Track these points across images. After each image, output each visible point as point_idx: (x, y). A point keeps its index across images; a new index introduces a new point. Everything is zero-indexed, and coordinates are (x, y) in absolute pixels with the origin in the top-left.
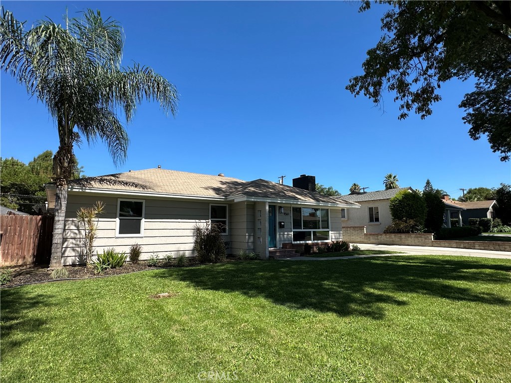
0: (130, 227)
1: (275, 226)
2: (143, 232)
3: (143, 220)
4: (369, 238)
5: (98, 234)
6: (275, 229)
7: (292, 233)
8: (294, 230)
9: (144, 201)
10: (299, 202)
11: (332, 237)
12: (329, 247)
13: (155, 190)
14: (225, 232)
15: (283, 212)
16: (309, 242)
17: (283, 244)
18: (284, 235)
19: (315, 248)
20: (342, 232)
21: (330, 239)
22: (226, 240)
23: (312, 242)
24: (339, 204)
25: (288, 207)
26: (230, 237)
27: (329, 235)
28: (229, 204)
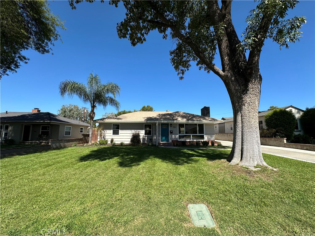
0: (116, 133)
1: (168, 132)
2: (120, 135)
3: (120, 130)
5: (106, 135)
6: (168, 134)
7: (178, 136)
8: (179, 134)
9: (120, 124)
10: (175, 122)
11: (206, 138)
12: (198, 143)
13: (122, 120)
14: (151, 135)
15: (173, 126)
16: (189, 140)
17: (172, 141)
18: (172, 136)
19: (189, 144)
20: (214, 136)
21: (205, 139)
22: (150, 138)
23: (191, 140)
24: (204, 121)
25: (176, 124)
26: (152, 137)
27: (204, 137)
28: (152, 124)
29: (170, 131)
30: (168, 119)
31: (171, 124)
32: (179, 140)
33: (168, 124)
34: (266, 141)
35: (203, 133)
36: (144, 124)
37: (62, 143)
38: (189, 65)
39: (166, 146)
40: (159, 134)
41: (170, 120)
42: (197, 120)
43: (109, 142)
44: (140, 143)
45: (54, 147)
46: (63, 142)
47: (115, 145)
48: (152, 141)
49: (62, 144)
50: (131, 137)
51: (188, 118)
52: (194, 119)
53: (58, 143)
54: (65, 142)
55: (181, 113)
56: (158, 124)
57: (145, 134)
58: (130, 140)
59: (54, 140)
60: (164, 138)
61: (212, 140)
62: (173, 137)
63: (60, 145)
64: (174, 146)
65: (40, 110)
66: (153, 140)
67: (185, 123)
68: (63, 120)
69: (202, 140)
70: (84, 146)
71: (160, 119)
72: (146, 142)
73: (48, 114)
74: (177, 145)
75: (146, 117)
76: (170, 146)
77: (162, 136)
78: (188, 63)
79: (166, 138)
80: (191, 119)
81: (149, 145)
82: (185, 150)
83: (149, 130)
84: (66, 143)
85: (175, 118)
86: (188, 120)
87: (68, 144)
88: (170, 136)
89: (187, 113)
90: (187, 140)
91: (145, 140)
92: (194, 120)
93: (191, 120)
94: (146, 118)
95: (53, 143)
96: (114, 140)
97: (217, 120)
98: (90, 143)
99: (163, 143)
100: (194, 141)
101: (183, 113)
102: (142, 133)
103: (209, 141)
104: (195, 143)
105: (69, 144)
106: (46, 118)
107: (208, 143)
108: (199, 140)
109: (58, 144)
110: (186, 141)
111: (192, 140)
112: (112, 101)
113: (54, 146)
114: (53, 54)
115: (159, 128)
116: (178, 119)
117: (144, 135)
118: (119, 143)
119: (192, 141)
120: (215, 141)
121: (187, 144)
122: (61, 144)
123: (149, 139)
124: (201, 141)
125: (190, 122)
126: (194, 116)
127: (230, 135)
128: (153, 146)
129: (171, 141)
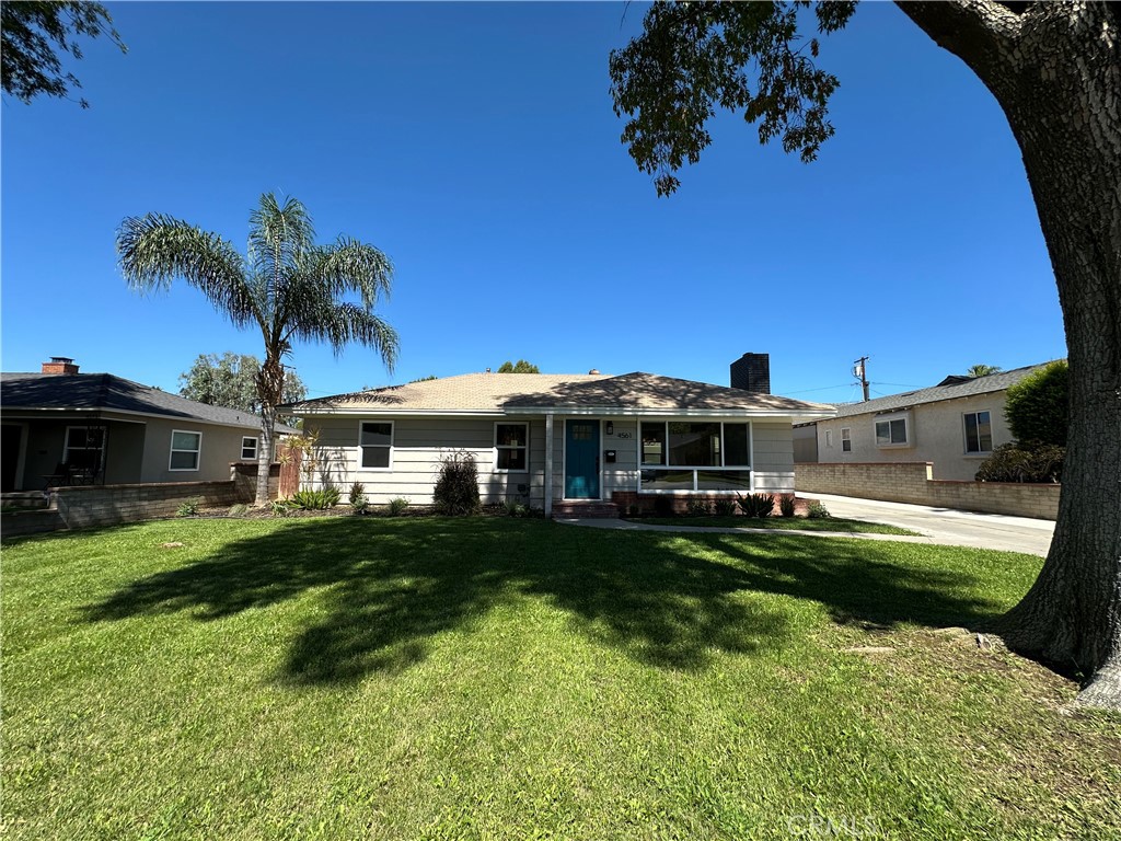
0: (377, 458)
1: (598, 459)
2: (392, 466)
3: (392, 449)
4: (938, 491)
6: (598, 464)
7: (639, 472)
8: (644, 467)
9: (393, 422)
10: (628, 411)
11: (758, 485)
12: (724, 505)
13: (404, 405)
14: (523, 468)
15: (616, 432)
16: (684, 492)
17: (614, 493)
18: (613, 475)
19: (684, 506)
20: (793, 474)
21: (752, 488)
22: (522, 481)
23: (693, 492)
24: (754, 411)
25: (630, 422)
26: (529, 476)
27: (748, 480)
28: (530, 422)
29: (606, 452)
30: (599, 400)
31: (609, 424)
32: (645, 491)
33: (598, 421)
34: (1020, 499)
35: (746, 463)
36: (496, 424)
37: (126, 504)
38: (700, 135)
39: (587, 516)
40: (556, 464)
41: (608, 403)
42: (723, 407)
43: (345, 499)
44: (473, 504)
45: (79, 520)
46: (128, 500)
47: (367, 513)
48: (528, 495)
49: (124, 509)
50: (436, 478)
51: (683, 397)
52: (709, 401)
53: (101, 502)
54: (141, 499)
55: (653, 381)
56: (555, 422)
57: (500, 466)
58: (433, 491)
59: (77, 490)
60: (579, 482)
61: (783, 491)
62: (619, 478)
63: (114, 511)
64: (623, 516)
65: (77, 367)
66: (533, 489)
67: (667, 420)
68: (165, 407)
69: (744, 493)
70: (230, 514)
71: (565, 399)
72: (503, 498)
73: (106, 380)
74: (634, 515)
75: (506, 393)
76: (606, 516)
77: (572, 472)
78: (698, 126)
79: (587, 485)
80: (695, 403)
81: (513, 513)
82: (680, 541)
83: (518, 450)
84: (146, 503)
85: (626, 397)
86: (683, 405)
87: (160, 506)
88: (604, 473)
89: (677, 380)
90: (677, 492)
91: (502, 488)
92: (707, 406)
93: (698, 407)
94: (507, 399)
95: (74, 504)
96: (365, 490)
97: (807, 407)
98: (260, 504)
99: (574, 506)
100: (708, 498)
101: (658, 379)
102: (486, 461)
103: (771, 498)
104: (713, 505)
105: (161, 504)
106: (84, 396)
107: (769, 504)
108: (730, 492)
109: (99, 509)
110: (673, 497)
111: (701, 492)
112: (367, 327)
113: (79, 516)
114: (85, 104)
115: (556, 439)
116: (640, 401)
117: (497, 471)
118: (386, 500)
119: (699, 495)
120: (798, 494)
121: (677, 509)
122: (118, 505)
123: (516, 487)
124: (740, 499)
125: (693, 413)
126: (706, 391)
127: (844, 473)
128: (530, 515)
129: (609, 495)
